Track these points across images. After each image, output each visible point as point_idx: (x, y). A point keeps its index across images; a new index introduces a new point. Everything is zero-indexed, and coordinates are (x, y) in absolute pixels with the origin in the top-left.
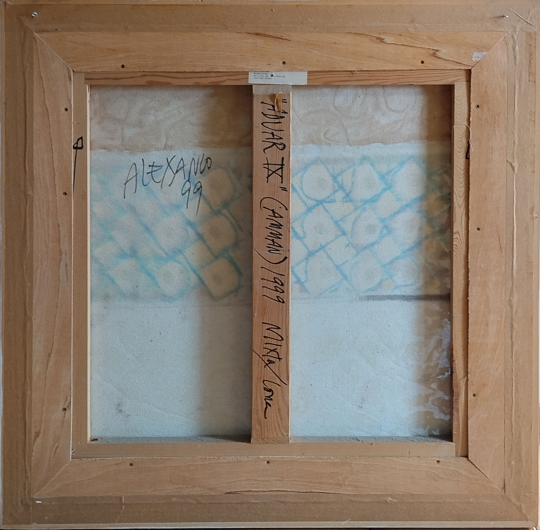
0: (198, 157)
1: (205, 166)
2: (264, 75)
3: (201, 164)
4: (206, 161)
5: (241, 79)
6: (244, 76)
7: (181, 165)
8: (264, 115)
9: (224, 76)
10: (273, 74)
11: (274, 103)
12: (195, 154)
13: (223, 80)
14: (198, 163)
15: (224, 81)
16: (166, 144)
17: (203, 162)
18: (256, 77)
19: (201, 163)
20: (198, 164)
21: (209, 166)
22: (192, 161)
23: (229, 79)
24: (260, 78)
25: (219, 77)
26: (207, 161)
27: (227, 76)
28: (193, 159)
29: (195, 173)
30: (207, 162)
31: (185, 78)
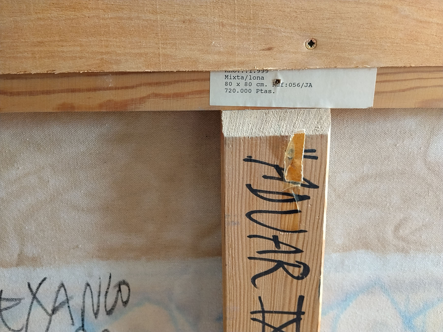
0: (99, 281)
1: (117, 298)
2: (255, 82)
3: (106, 295)
4: (117, 289)
5: (188, 94)
6: (196, 86)
7: (62, 298)
8: (255, 192)
9: (140, 85)
10: (279, 78)
11: (281, 160)
12: (90, 275)
13: (138, 96)
14: (99, 292)
15: (142, 100)
16: (21, 253)
17: (110, 290)
18: (232, 87)
19: (107, 292)
20: (99, 296)
21: (125, 300)
22: (86, 289)
23: (156, 95)
24: (242, 91)
25: (127, 88)
26: (120, 288)
27: (150, 84)
28: (88, 285)
29: (96, 314)
30: (120, 290)
31: (31, 93)
